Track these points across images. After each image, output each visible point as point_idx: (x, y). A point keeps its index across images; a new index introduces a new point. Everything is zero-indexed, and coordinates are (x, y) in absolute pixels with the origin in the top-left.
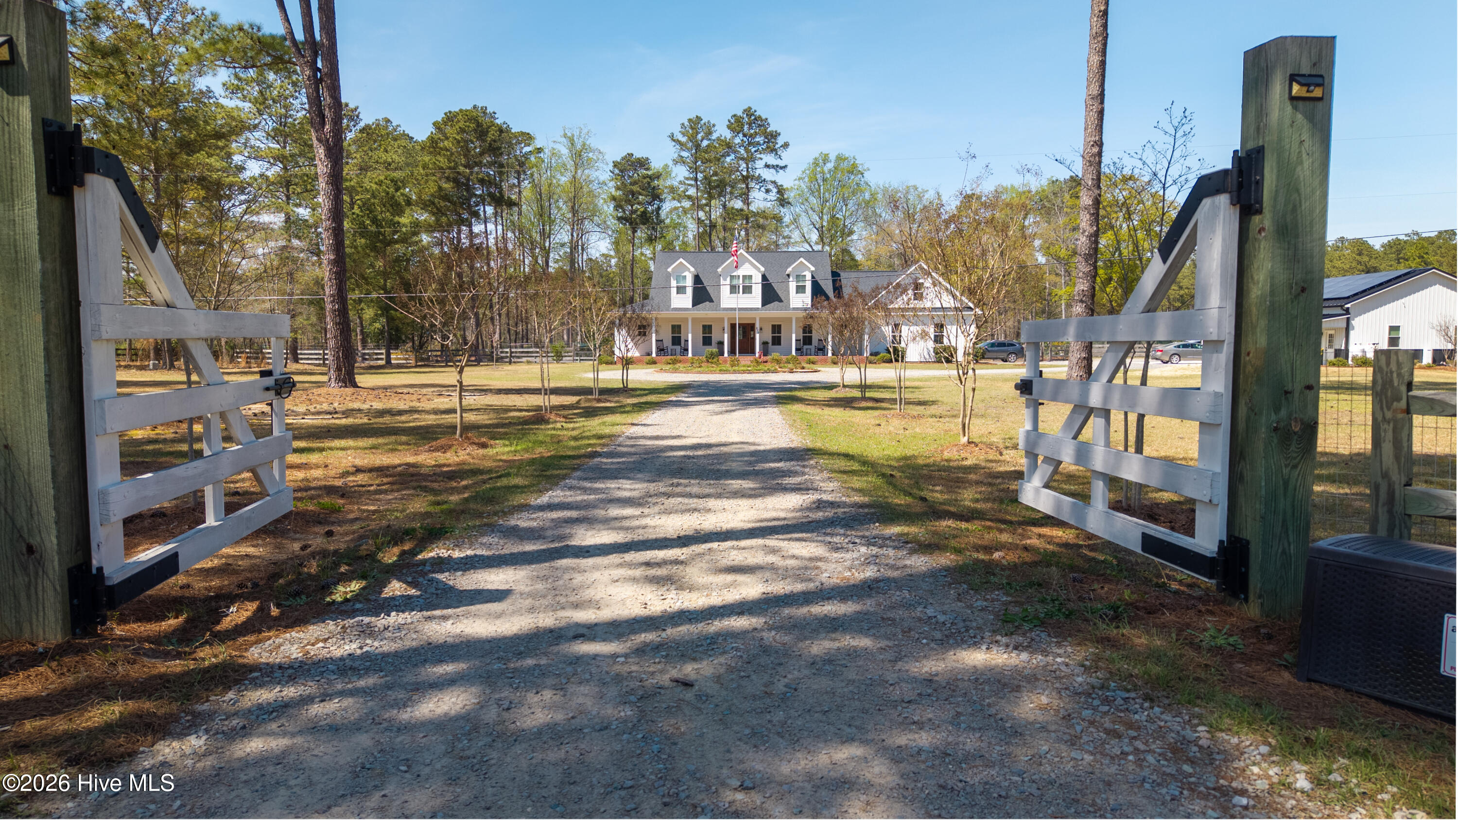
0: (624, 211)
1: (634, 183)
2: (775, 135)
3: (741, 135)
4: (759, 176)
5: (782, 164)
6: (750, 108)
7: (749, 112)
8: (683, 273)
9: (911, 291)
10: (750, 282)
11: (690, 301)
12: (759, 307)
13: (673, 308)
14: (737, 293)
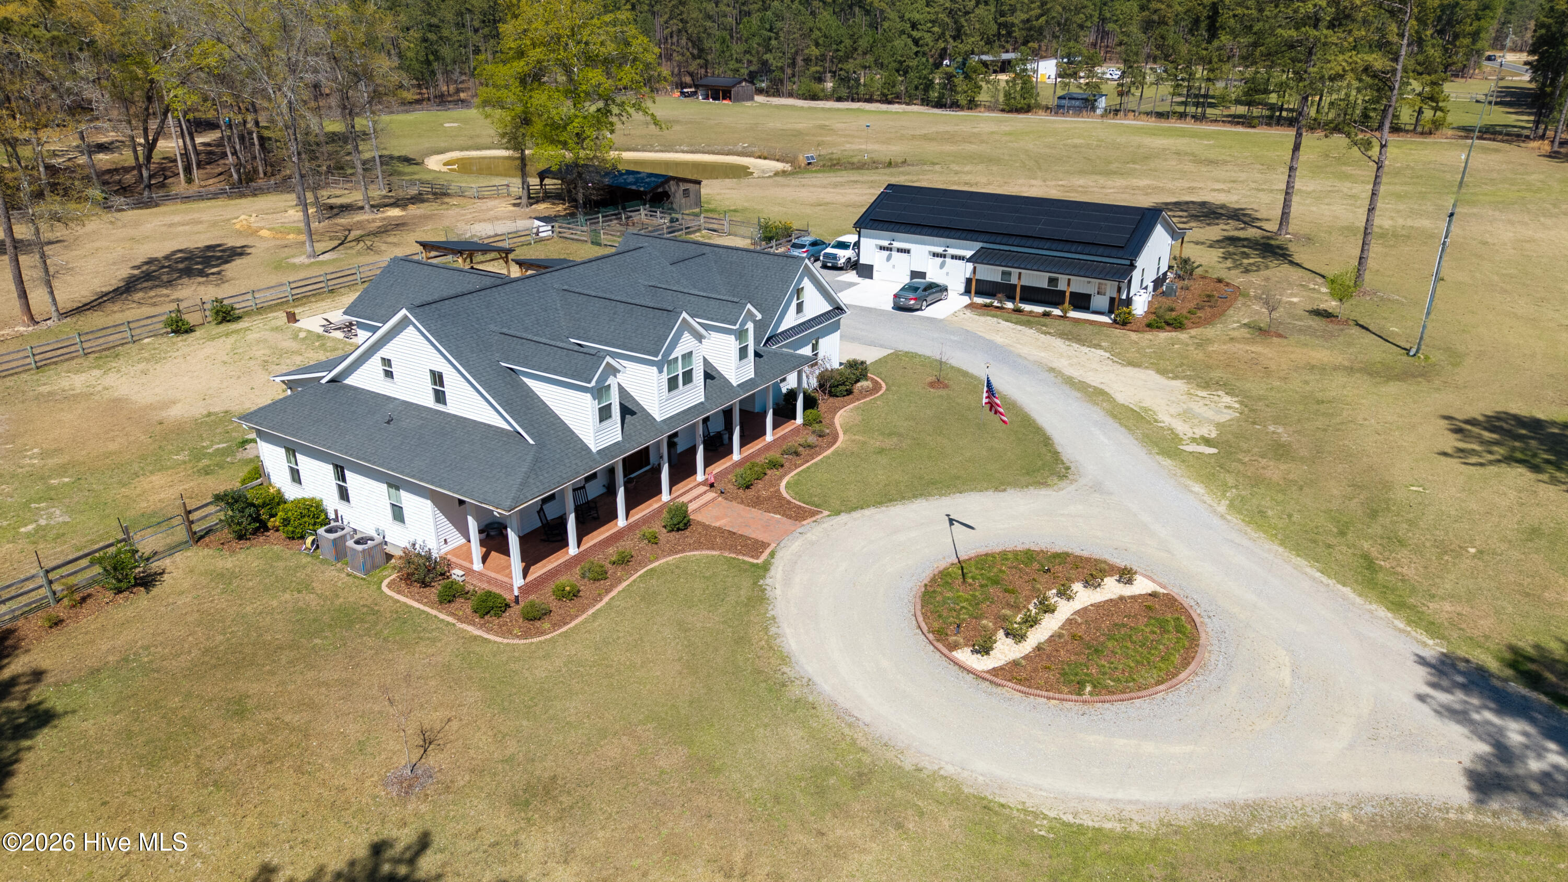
8: (606, 380)
9: (795, 302)
10: (690, 363)
11: (620, 428)
12: (703, 400)
13: (599, 452)
14: (676, 387)
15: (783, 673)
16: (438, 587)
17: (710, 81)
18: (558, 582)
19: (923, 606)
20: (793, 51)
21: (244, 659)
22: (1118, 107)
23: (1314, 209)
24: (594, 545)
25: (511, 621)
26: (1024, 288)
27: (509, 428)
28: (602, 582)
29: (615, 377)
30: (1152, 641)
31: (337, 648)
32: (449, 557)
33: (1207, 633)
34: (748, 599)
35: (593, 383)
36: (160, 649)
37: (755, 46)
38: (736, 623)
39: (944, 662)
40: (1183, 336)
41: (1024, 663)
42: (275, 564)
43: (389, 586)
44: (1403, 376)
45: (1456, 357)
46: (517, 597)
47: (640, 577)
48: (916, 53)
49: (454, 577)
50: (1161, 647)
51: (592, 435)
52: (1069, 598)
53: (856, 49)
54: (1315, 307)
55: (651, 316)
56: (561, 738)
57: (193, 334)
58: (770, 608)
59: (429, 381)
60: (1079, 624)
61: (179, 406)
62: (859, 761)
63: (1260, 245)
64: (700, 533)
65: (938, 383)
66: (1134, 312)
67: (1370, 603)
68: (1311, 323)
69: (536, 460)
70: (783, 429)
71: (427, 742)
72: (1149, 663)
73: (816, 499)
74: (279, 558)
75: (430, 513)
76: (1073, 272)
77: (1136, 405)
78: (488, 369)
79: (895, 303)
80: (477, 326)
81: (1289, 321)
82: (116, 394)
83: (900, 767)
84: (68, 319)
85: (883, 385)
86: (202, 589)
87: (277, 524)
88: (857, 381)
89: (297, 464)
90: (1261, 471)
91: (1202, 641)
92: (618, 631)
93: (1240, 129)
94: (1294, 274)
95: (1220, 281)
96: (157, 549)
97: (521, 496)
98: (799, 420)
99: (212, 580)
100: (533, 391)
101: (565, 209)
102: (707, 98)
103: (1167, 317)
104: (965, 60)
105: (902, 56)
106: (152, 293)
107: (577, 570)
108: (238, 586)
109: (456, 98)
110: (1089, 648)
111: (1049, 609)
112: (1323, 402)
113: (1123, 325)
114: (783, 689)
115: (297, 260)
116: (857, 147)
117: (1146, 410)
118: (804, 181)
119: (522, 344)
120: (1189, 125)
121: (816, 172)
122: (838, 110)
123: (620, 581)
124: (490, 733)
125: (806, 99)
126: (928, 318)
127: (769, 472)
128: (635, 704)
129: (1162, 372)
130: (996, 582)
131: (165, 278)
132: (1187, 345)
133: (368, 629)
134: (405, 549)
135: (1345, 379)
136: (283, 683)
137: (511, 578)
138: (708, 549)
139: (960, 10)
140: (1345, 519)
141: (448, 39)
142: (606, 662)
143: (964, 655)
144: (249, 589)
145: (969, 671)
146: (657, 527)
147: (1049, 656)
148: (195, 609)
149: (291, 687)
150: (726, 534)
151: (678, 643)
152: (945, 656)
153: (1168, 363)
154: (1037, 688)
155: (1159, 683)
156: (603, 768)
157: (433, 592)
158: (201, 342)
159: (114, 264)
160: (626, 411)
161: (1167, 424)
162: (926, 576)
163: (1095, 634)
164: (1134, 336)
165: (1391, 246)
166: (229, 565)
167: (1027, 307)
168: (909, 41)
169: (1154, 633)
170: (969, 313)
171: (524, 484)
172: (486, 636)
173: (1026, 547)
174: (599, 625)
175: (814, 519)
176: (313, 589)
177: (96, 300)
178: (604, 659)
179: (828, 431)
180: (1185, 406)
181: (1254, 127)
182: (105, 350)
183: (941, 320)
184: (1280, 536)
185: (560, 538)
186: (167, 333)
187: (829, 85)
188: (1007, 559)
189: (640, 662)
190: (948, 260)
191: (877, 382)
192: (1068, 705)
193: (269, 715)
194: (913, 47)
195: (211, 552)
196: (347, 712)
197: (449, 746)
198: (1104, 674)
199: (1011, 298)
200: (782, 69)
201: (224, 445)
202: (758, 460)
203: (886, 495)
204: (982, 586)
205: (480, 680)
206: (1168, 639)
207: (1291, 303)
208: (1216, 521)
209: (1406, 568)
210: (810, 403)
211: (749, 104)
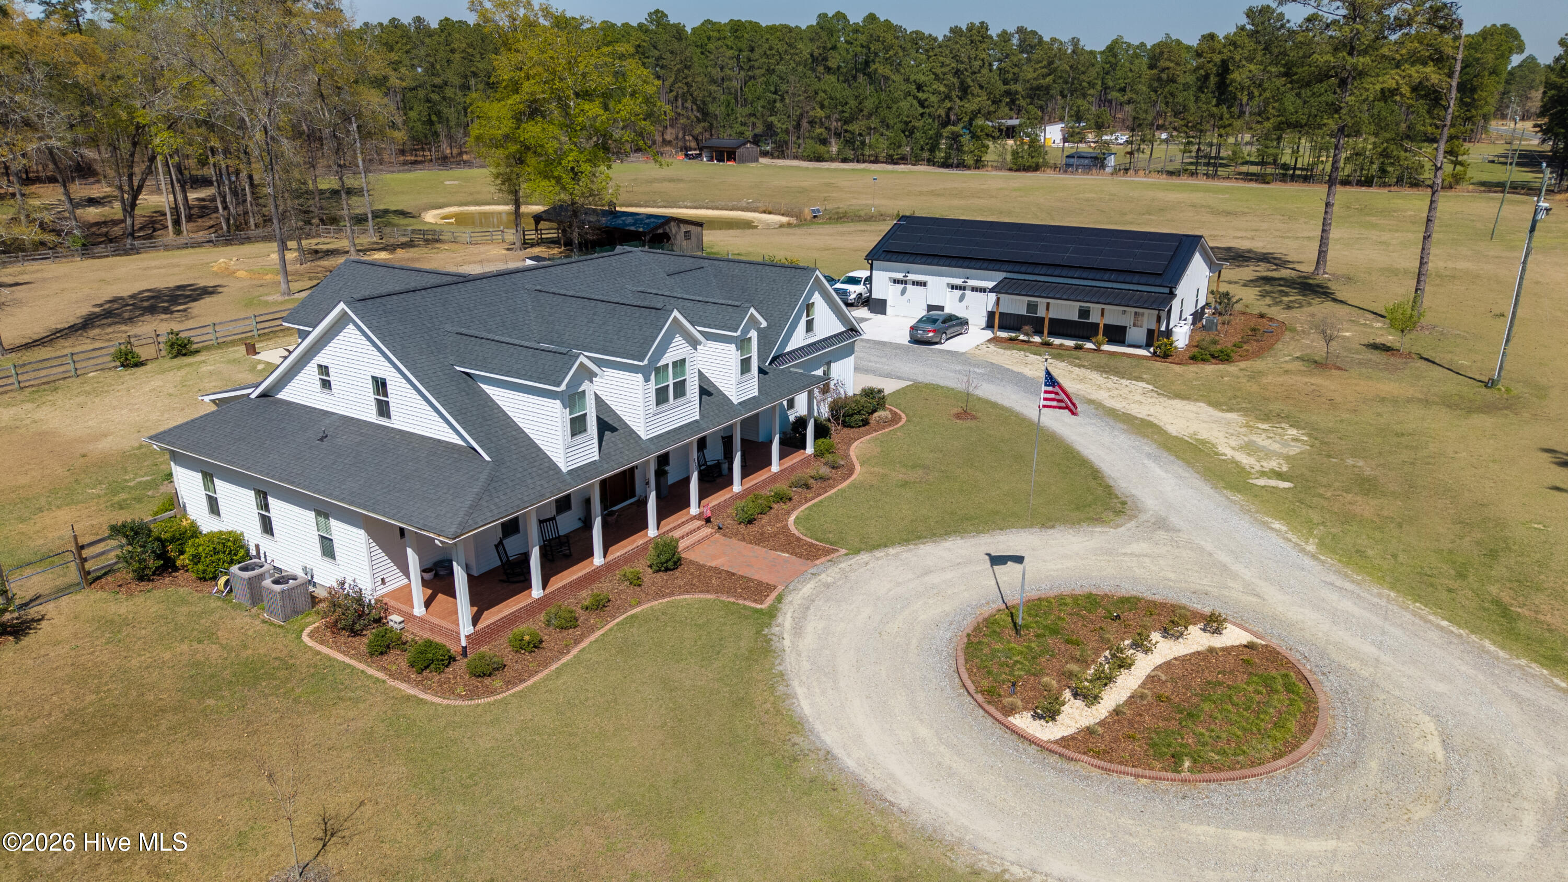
8: (580, 385)
9: (804, 319)
10: (683, 373)
11: (596, 445)
12: (698, 417)
13: (571, 472)
14: (666, 400)
15: (794, 744)
16: (370, 634)
17: (715, 142)
18: (515, 630)
19: (966, 661)
20: (798, 113)
21: (115, 724)
22: (1128, 166)
23: (1346, 253)
24: (564, 587)
25: (455, 678)
26: (1052, 321)
27: (461, 443)
28: (571, 631)
29: (592, 382)
30: (1259, 703)
31: (233, 711)
32: (386, 600)
33: (1325, 693)
34: (750, 652)
35: (563, 387)
36: (13, 711)
37: (760, 109)
38: (735, 680)
39: (999, 730)
40: (1231, 368)
41: (1100, 730)
42: (177, 609)
43: (311, 635)
44: (1487, 408)
45: (1542, 392)
46: (465, 648)
47: (617, 624)
48: (922, 115)
49: (391, 624)
50: (1271, 710)
51: (562, 451)
52: (1147, 651)
53: (862, 111)
54: (1372, 342)
55: (637, 315)
56: (504, 828)
57: (143, 368)
58: (777, 662)
59: (372, 391)
60: (1164, 682)
61: (110, 438)
62: (896, 860)
63: (1298, 284)
64: (692, 574)
65: (964, 415)
66: (1176, 344)
67: (1518, 658)
68: (1370, 356)
69: (492, 479)
70: (791, 460)
71: (329, 833)
72: (1259, 730)
73: (831, 536)
74: (183, 601)
75: (364, 546)
76: (1108, 301)
77: (1191, 438)
78: (440, 374)
79: (911, 336)
80: (429, 325)
81: (1345, 354)
82: (44, 427)
83: (950, 870)
84: (13, 354)
85: (903, 416)
86: (83, 638)
87: (187, 562)
88: (874, 411)
89: (215, 493)
90: (1349, 506)
91: (1322, 703)
92: (587, 690)
93: (1254, 185)
94: (1341, 310)
95: (1262, 316)
96: (41, 591)
97: (470, 522)
98: (810, 450)
99: (98, 628)
100: (492, 400)
101: (561, 253)
102: (711, 159)
103: (1212, 349)
104: (971, 120)
105: (908, 117)
106: (110, 330)
107: (542, 617)
108: (127, 635)
109: (458, 159)
110: (1181, 712)
111: (1125, 664)
112: (1403, 435)
113: (1164, 358)
114: (794, 765)
115: (270, 298)
116: (864, 202)
117: (1204, 442)
118: (809, 231)
119: (481, 345)
120: (1202, 182)
121: (821, 224)
122: (844, 170)
123: (592, 629)
124: (413, 822)
125: (810, 161)
126: (948, 352)
127: (775, 506)
128: (604, 784)
129: (1216, 405)
130: (1055, 632)
131: (126, 315)
132: (1238, 378)
133: (278, 688)
134: (330, 590)
135: (1423, 412)
136: (159, 755)
137: (458, 625)
138: (702, 592)
139: (966, 70)
140: (1460, 560)
141: (451, 99)
142: (570, 729)
143: (1023, 721)
144: (140, 639)
145: (1032, 741)
146: (641, 566)
147: (1131, 723)
148: (70, 662)
149: (165, 761)
150: (724, 575)
151: (661, 706)
152: (1000, 722)
153: (1220, 395)
154: (1121, 763)
155: (1278, 756)
156: (556, 869)
157: (362, 643)
158: (150, 375)
159: (77, 302)
160: (605, 427)
161: (1229, 457)
162: (968, 624)
163: (1185, 694)
164: (1177, 368)
165: (1438, 285)
166: (123, 611)
167: (1057, 341)
168: (915, 102)
169: (1259, 693)
170: (992, 347)
171: (475, 506)
172: (422, 696)
173: (1086, 590)
174: (564, 684)
175: (829, 558)
176: (218, 638)
177: (47, 336)
178: (566, 725)
179: (842, 463)
180: (1246, 439)
181: (1268, 183)
182: (44, 384)
183: (963, 354)
184: (1387, 579)
185: (522, 578)
186: (116, 367)
187: (834, 149)
188: (1065, 604)
189: (612, 729)
190: (968, 293)
191: (896, 413)
192: (1163, 785)
193: (130, 797)
194: (919, 108)
195: (104, 595)
196: (230, 793)
197: (356, 839)
198: (1204, 744)
199: (1039, 332)
200: (787, 131)
201: (149, 478)
202: (763, 492)
203: (913, 531)
204: (1038, 636)
205: (408, 751)
206: (1279, 700)
207: (1344, 338)
208: (1307, 562)
209: (1549, 616)
210: (822, 431)
211: (754, 165)
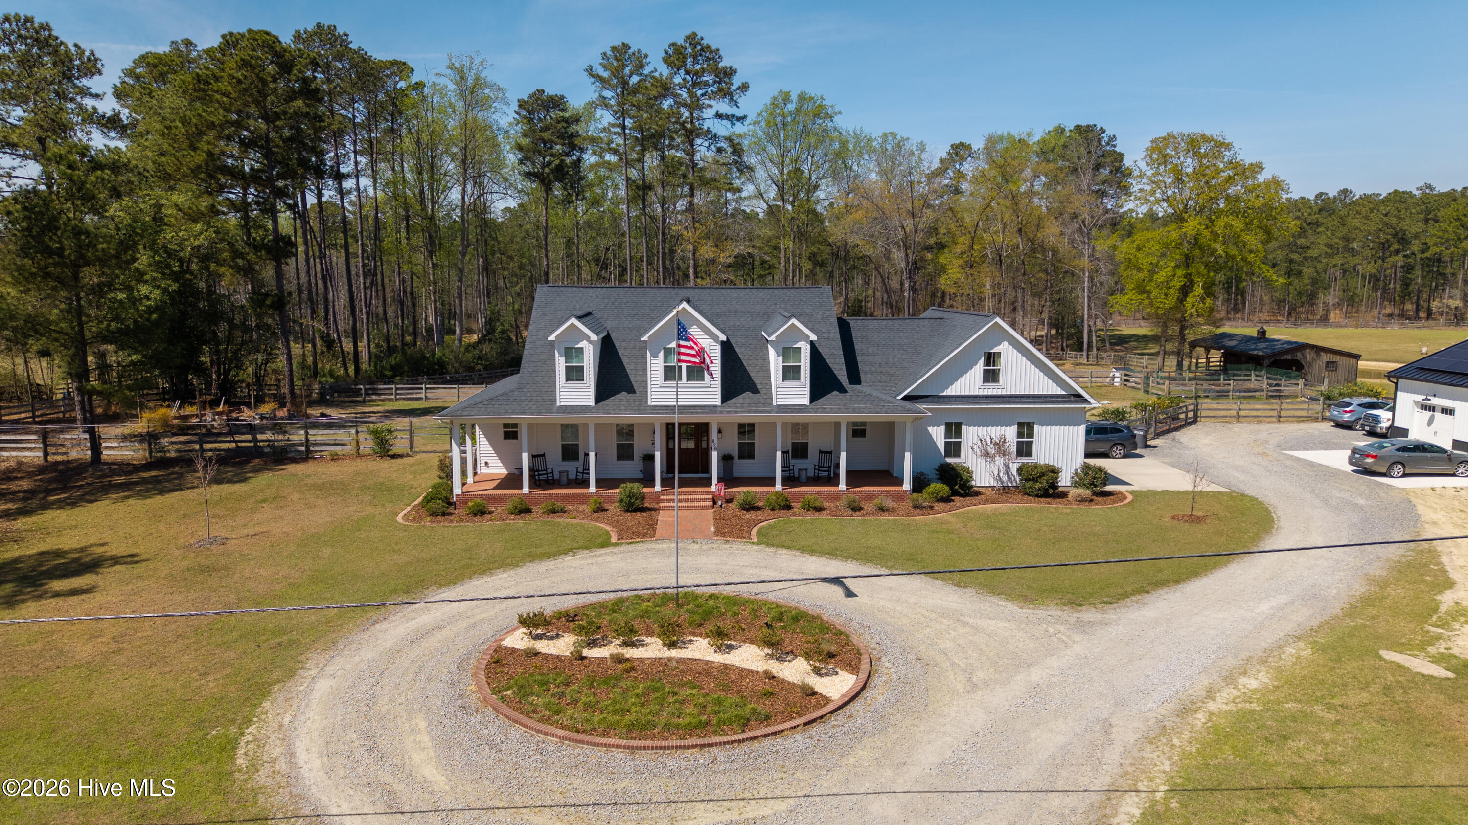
0: (533, 163)
1: (546, 129)
2: (729, 73)
3: (682, 72)
4: (708, 131)
5: (739, 113)
6: (695, 34)
7: (693, 39)
8: (578, 342)
9: (980, 366)
11: (592, 394)
12: (718, 403)
13: (562, 406)
24: (550, 495)
29: (590, 343)
35: (553, 338)
46: (455, 503)
64: (634, 517)
65: (1193, 518)
97: (459, 412)
98: (906, 486)
127: (796, 510)
150: (646, 524)
171: (471, 405)
172: (402, 514)
175: (731, 539)
179: (936, 508)
